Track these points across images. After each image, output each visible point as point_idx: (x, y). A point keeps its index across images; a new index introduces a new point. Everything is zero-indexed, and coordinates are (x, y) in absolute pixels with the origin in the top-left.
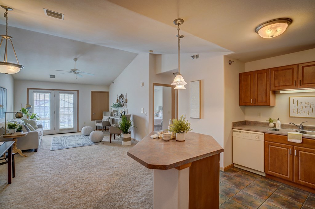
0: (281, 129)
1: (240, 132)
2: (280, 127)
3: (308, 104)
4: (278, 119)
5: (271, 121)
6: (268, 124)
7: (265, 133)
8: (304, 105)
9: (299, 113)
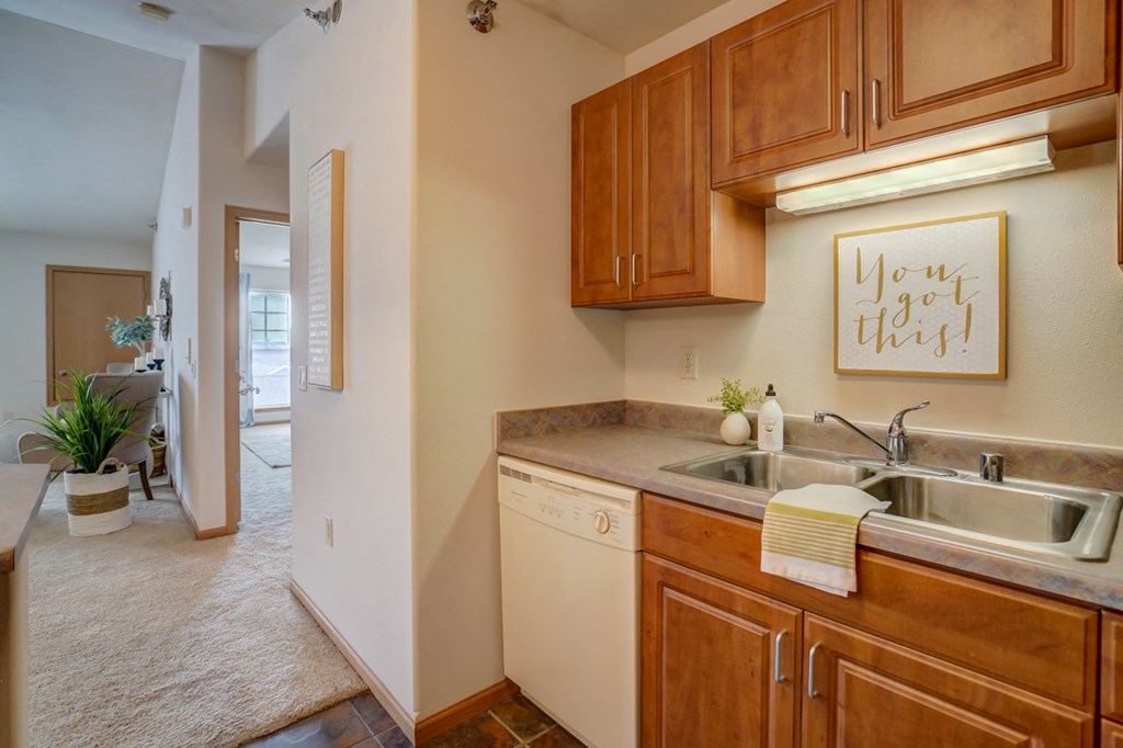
0: (782, 457)
1: (527, 477)
2: (780, 446)
3: (942, 279)
4: (771, 387)
5: (735, 406)
6: (716, 420)
7: (643, 492)
8: (916, 285)
9: (887, 346)
